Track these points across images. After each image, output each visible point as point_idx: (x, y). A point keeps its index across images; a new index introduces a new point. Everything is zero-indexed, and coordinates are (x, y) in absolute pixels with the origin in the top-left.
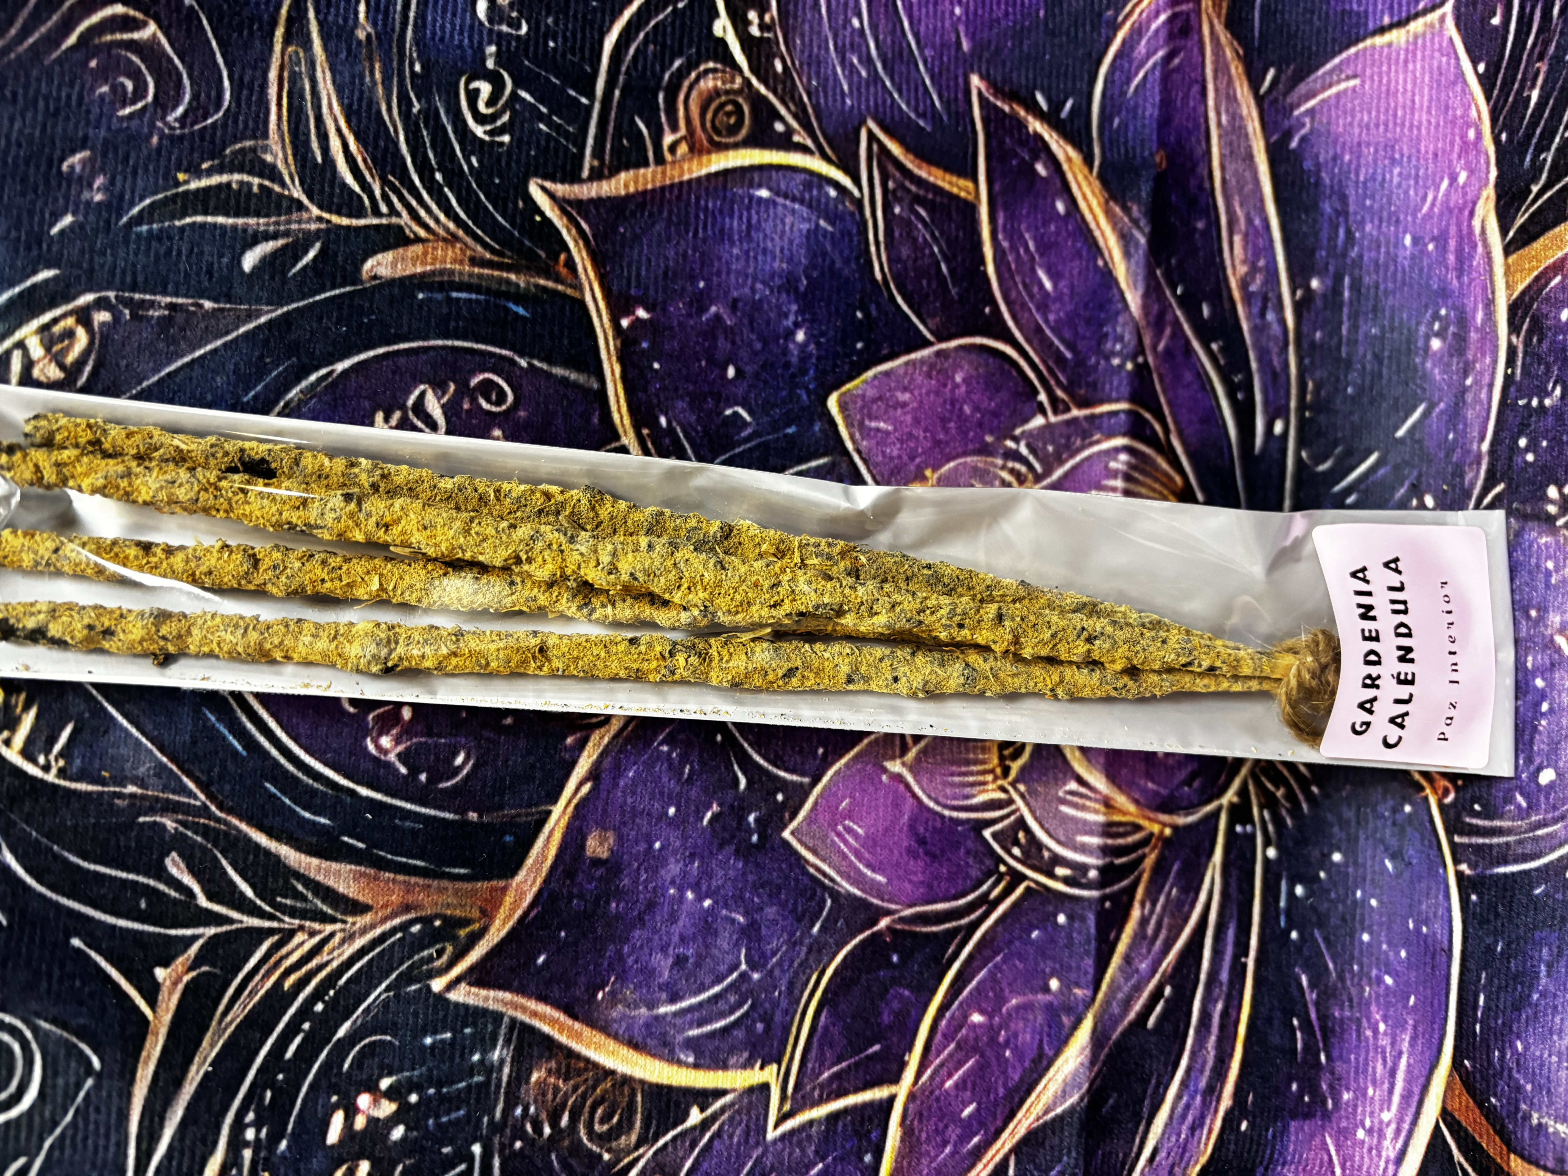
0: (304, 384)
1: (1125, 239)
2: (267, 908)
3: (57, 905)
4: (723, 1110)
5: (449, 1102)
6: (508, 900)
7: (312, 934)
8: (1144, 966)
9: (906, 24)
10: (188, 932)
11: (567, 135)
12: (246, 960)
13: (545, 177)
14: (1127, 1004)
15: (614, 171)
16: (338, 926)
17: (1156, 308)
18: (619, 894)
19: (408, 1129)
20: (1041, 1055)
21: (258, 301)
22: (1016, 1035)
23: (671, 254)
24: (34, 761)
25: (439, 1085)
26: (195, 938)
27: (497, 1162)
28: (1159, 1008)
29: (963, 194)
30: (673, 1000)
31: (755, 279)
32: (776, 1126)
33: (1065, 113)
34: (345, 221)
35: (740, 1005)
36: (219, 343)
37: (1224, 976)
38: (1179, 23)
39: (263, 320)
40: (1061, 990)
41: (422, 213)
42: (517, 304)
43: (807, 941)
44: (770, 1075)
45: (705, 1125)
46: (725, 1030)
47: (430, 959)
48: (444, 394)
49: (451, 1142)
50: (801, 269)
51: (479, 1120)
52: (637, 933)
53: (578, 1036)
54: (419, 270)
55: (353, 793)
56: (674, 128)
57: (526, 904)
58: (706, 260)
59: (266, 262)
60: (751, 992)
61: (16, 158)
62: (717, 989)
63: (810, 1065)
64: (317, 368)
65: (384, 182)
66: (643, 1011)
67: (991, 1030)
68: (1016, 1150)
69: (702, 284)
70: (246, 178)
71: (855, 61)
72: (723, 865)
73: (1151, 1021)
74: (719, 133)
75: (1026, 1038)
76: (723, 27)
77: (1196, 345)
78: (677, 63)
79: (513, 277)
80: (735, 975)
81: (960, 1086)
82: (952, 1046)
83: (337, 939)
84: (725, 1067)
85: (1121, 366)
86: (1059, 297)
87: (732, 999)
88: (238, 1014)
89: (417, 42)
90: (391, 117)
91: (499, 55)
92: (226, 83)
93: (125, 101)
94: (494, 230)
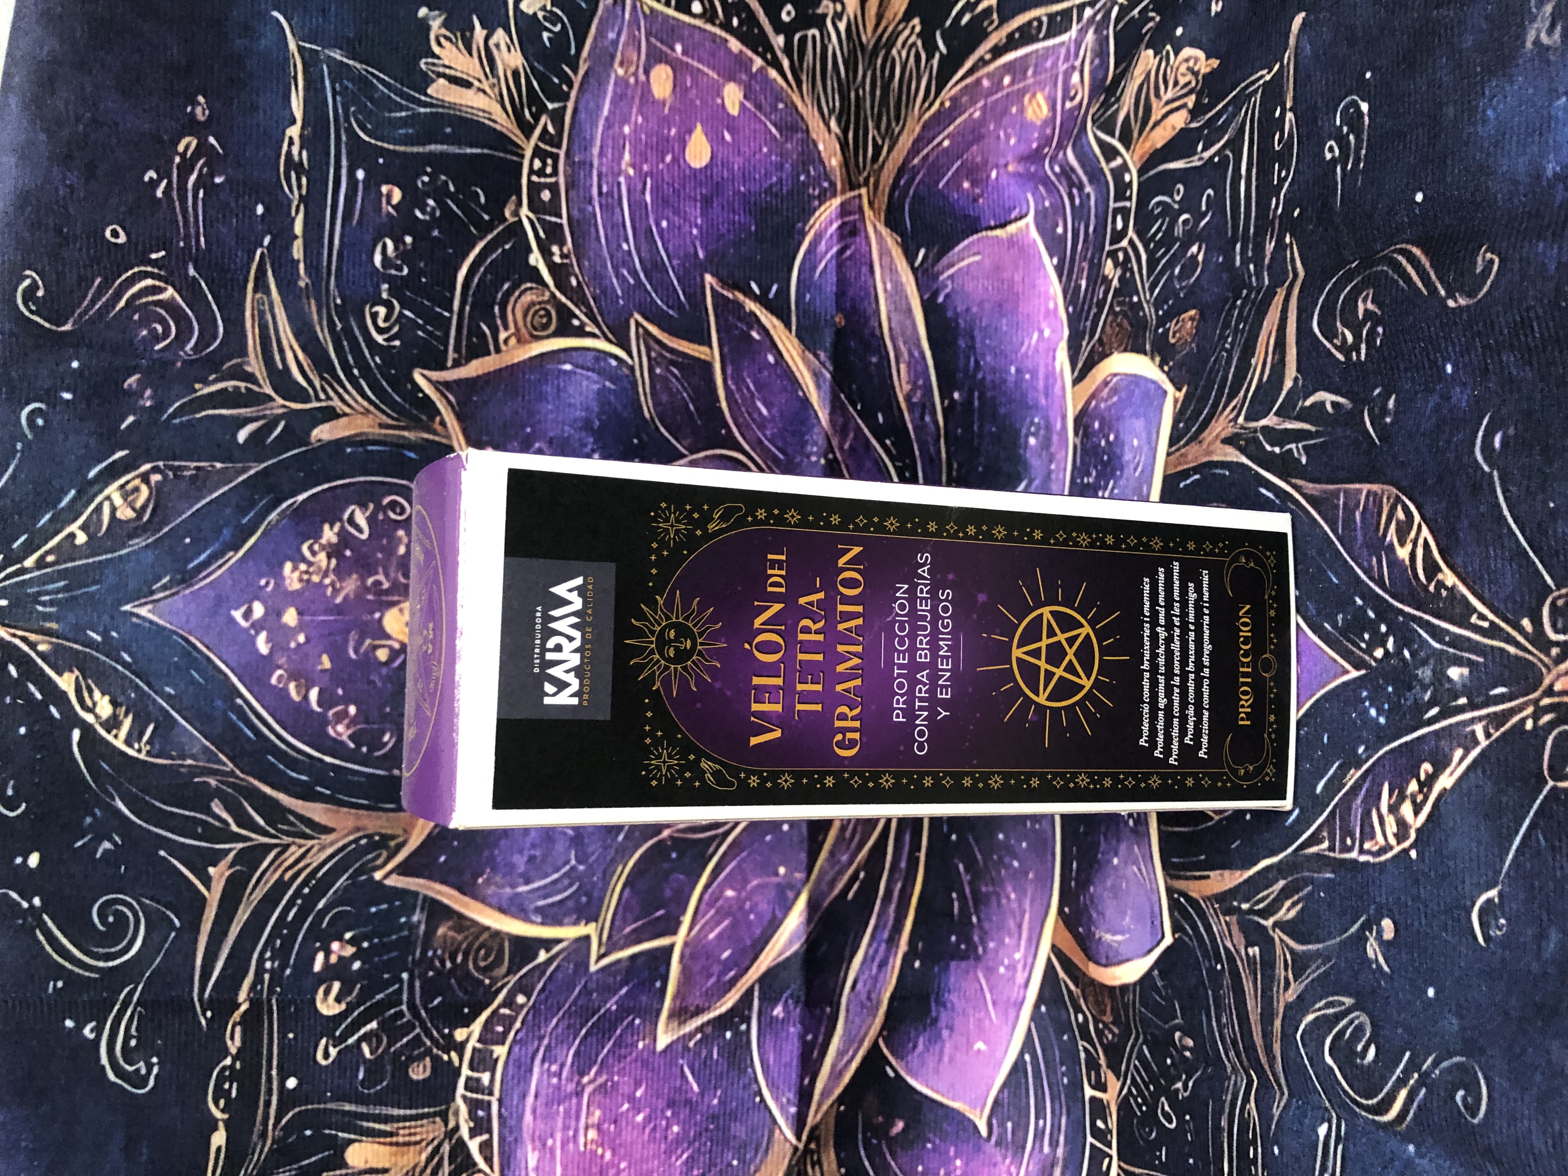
0: (279, 510)
1: (816, 375)
2: (273, 832)
3: (150, 831)
4: (560, 952)
5: (388, 947)
7: (300, 846)
8: (845, 858)
9: (660, 244)
10: (226, 846)
11: (437, 338)
12: (261, 862)
13: (425, 367)
14: (832, 883)
15: (468, 360)
16: (315, 842)
17: (840, 420)
19: (363, 963)
20: (774, 917)
21: (248, 461)
22: (756, 904)
23: (508, 411)
24: (132, 747)
25: (381, 937)
26: (229, 850)
27: (417, 984)
28: (856, 886)
29: (703, 357)
30: (528, 883)
31: (564, 423)
32: (597, 961)
33: (771, 295)
34: (299, 406)
35: (571, 885)
36: (226, 488)
37: (903, 865)
38: (847, 229)
39: (252, 472)
40: (786, 875)
41: (347, 397)
42: (410, 450)
43: (615, 845)
44: (590, 929)
45: (549, 961)
46: (562, 901)
47: (372, 860)
48: (366, 508)
49: (388, 971)
50: (594, 415)
51: (406, 958)
52: (502, 842)
53: (467, 906)
54: (347, 433)
55: (321, 761)
56: (506, 328)
58: (531, 414)
59: (252, 436)
60: (579, 878)
61: (96, 382)
62: (556, 876)
63: (617, 923)
64: (286, 499)
65: (322, 378)
66: (508, 890)
67: (740, 901)
68: (760, 980)
69: (529, 430)
70: (236, 383)
71: (625, 273)
73: (851, 895)
74: (535, 329)
75: (764, 907)
76: (536, 259)
77: (874, 442)
78: (506, 286)
79: (406, 434)
80: (567, 867)
81: (720, 936)
82: (712, 912)
83: (315, 850)
84: (561, 924)
85: (818, 462)
86: (773, 419)
87: (566, 882)
88: (259, 894)
89: (337, 286)
90: (323, 335)
91: (390, 291)
92: (220, 322)
93: (158, 339)
94: (392, 404)
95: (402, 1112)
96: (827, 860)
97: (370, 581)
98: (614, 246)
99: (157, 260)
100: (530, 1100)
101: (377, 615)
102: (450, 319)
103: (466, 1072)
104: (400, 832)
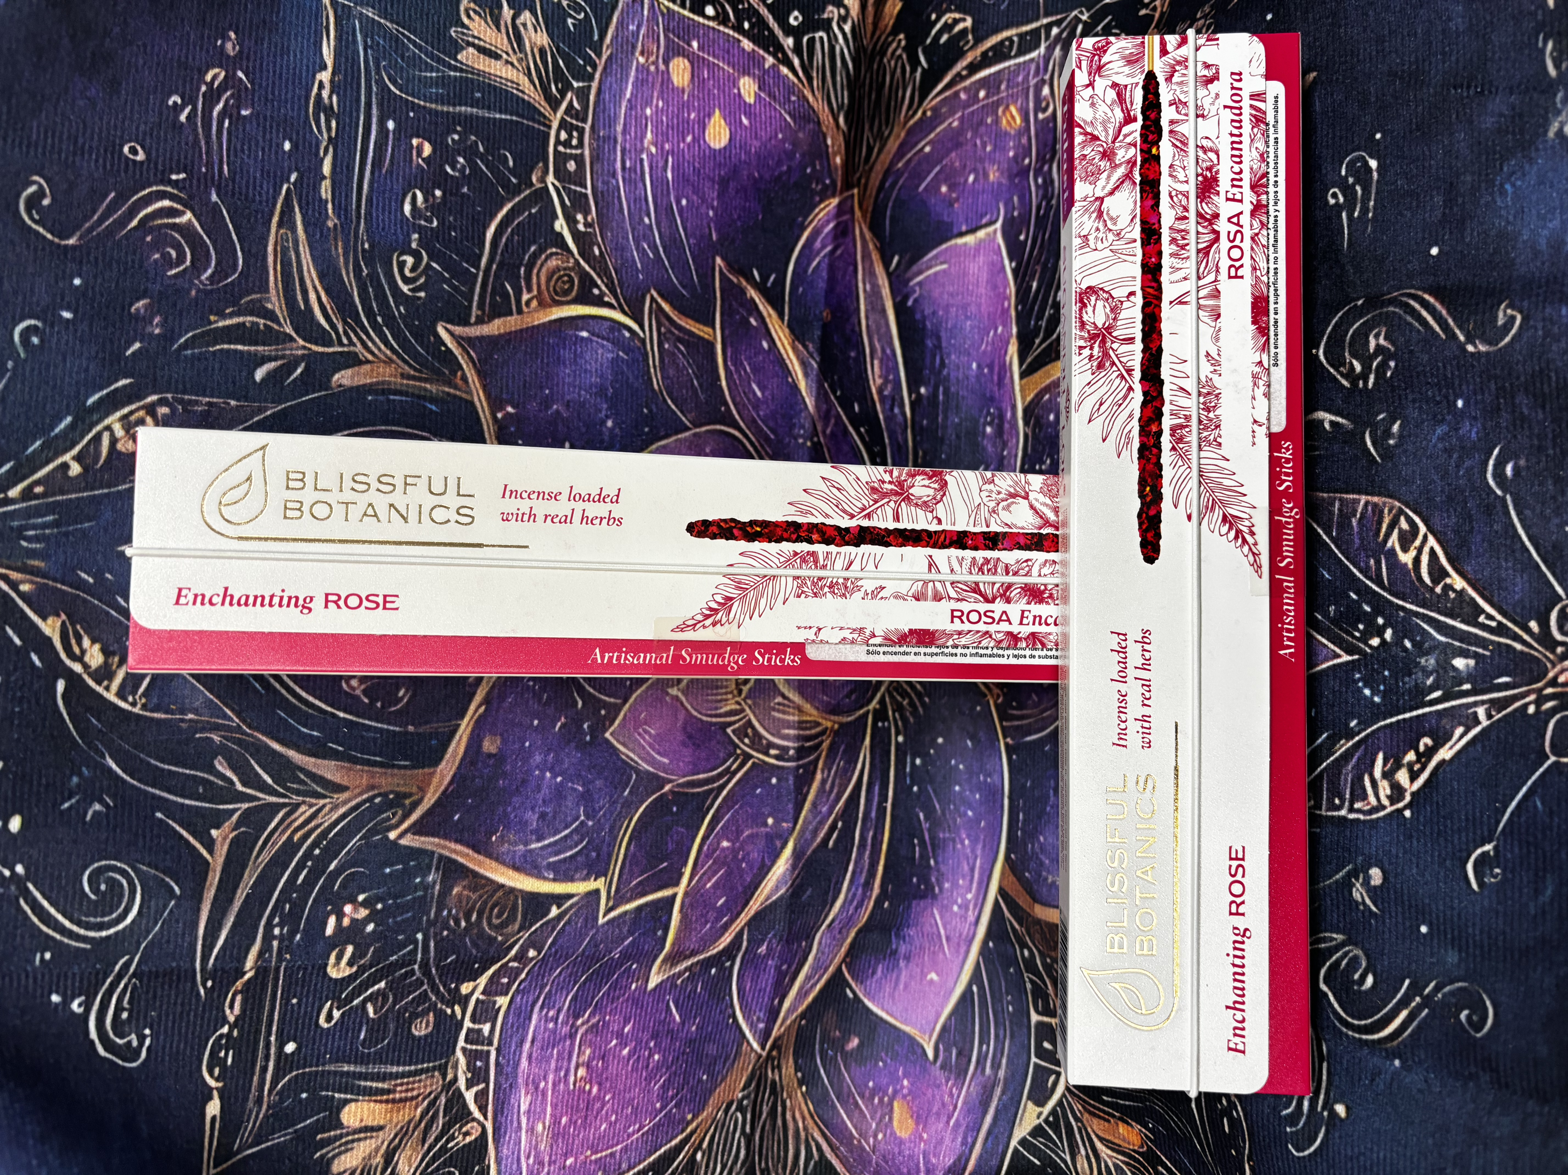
1: (805, 364)
2: (282, 791)
3: (146, 793)
4: (571, 907)
5: (402, 908)
6: (435, 780)
7: (311, 806)
8: (825, 808)
9: (679, 222)
10: (231, 807)
11: (462, 293)
12: (269, 823)
13: (448, 322)
14: (815, 834)
15: (491, 318)
16: (327, 801)
17: (824, 407)
18: (505, 775)
19: (378, 925)
20: (764, 865)
21: (266, 401)
22: (748, 854)
23: (528, 373)
24: (126, 700)
25: (395, 898)
26: (235, 811)
27: (432, 944)
28: (835, 835)
29: (706, 336)
30: (539, 840)
31: (580, 388)
32: (604, 916)
33: (769, 284)
34: (320, 349)
35: (581, 841)
36: (241, 427)
37: (873, 814)
38: (841, 228)
39: (270, 413)
40: (774, 824)
41: (370, 344)
42: (430, 403)
43: (621, 801)
44: (600, 883)
45: (560, 917)
46: (571, 857)
47: (388, 819)
49: (403, 932)
50: (608, 382)
51: (421, 918)
52: (515, 799)
53: (480, 864)
54: (369, 381)
55: (333, 715)
56: (529, 290)
57: (446, 782)
58: (550, 376)
59: (270, 375)
60: (587, 833)
61: (100, 303)
62: (567, 832)
63: (625, 877)
65: (345, 323)
66: (521, 847)
67: (734, 851)
68: (749, 924)
69: (547, 391)
70: (255, 319)
71: (646, 247)
72: (568, 755)
73: (830, 843)
74: (558, 295)
75: (754, 855)
76: (560, 224)
77: (851, 429)
78: (533, 248)
79: (427, 385)
80: (577, 823)
81: (713, 886)
82: (711, 862)
83: (327, 809)
84: (572, 880)
85: (804, 444)
86: (765, 401)
87: (576, 837)
88: (265, 857)
89: (367, 230)
90: (349, 278)
91: (420, 240)
92: (239, 254)
93: (171, 265)
94: (416, 356)
95: (401, 1069)
96: (810, 811)
98: (637, 218)
99: (177, 181)
100: (527, 1045)
102: (476, 276)
103: (467, 1024)
104: (414, 789)
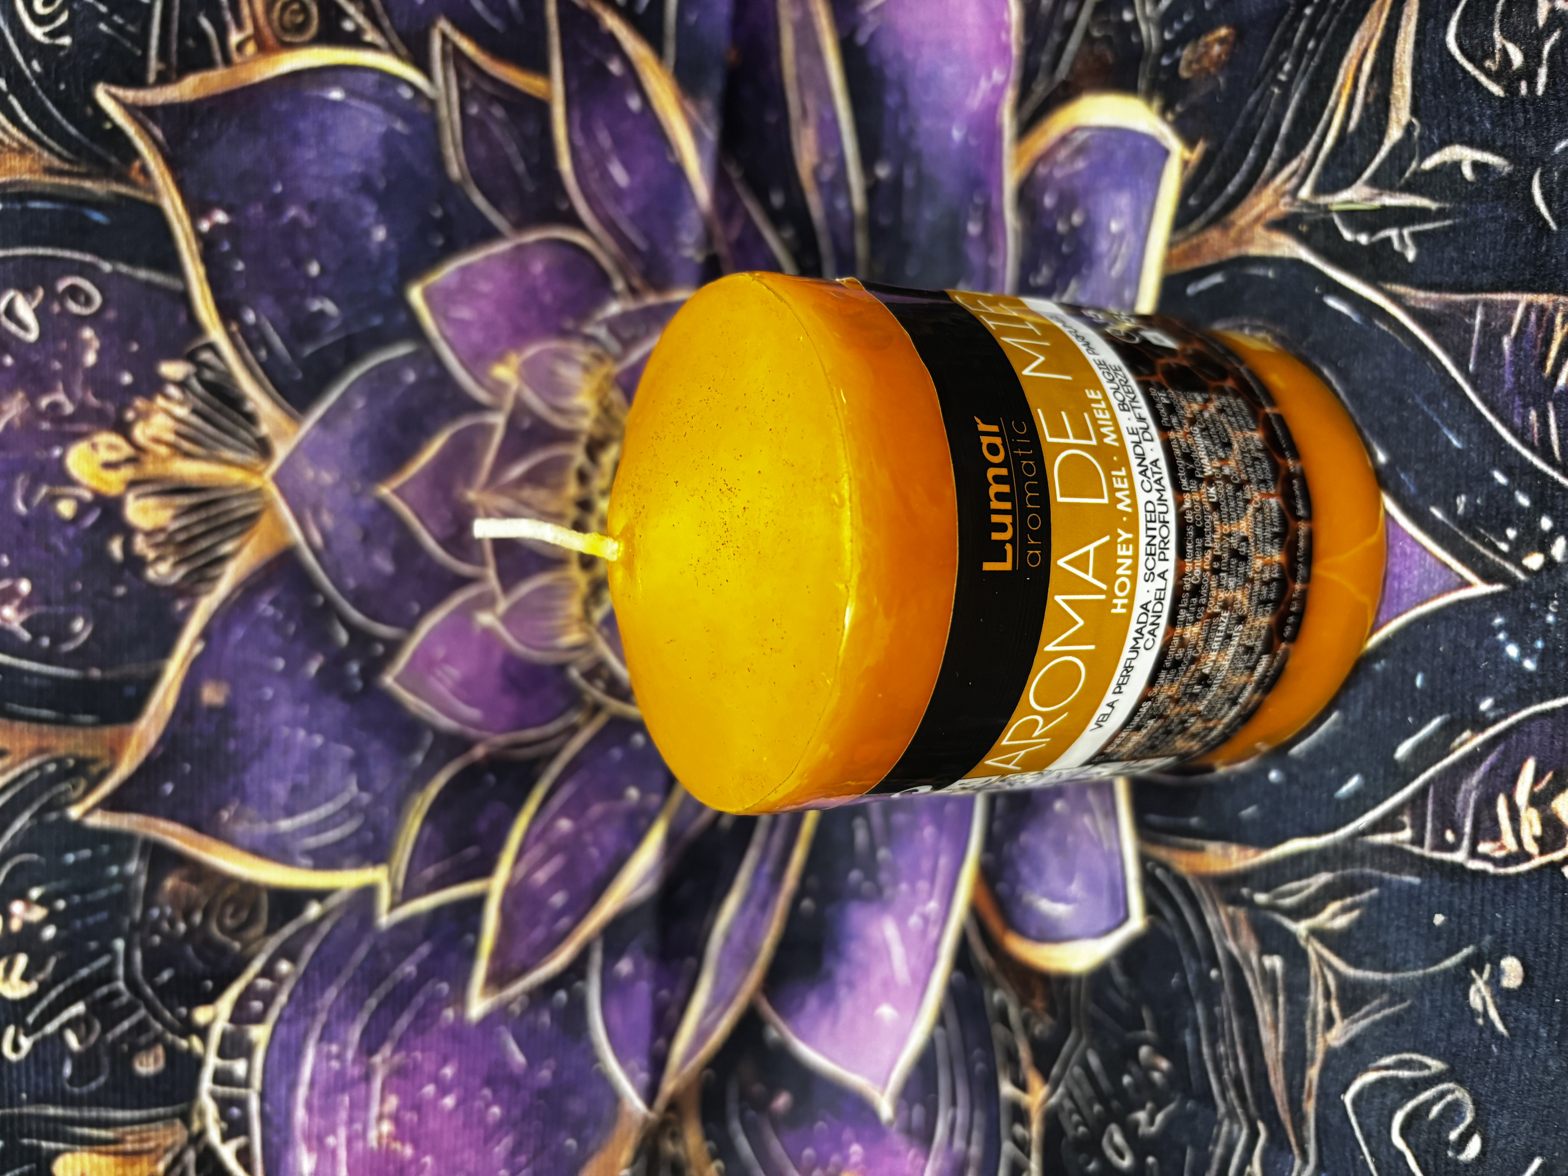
1: (697, 134)
4: (338, 905)
5: (93, 907)
6: (133, 742)
11: (131, 37)
13: (112, 82)
15: (180, 75)
17: (726, 202)
18: (236, 734)
19: (60, 929)
20: (621, 849)
22: (599, 836)
23: (245, 158)
25: (84, 893)
27: (138, 953)
29: (535, 92)
30: (291, 816)
31: (332, 182)
32: (388, 914)
33: (641, 7)
35: (351, 819)
40: (638, 797)
42: (98, 211)
43: (410, 769)
44: (378, 875)
45: (324, 916)
47: (68, 791)
48: (32, 295)
49: (94, 939)
50: (377, 171)
51: (121, 920)
52: (253, 766)
53: (204, 847)
56: (240, 26)
57: (149, 745)
58: (282, 164)
60: (363, 811)
62: (331, 807)
63: (415, 865)
66: (264, 827)
67: (578, 834)
68: (602, 931)
69: (279, 188)
72: (330, 708)
74: (286, 31)
77: (768, 233)
79: (87, 184)
80: (345, 797)
81: (550, 877)
82: (543, 847)
84: (340, 868)
86: (633, 190)
87: (346, 814)
94: (64, 139)
95: (127, 1114)
97: (44, 402)
100: (302, 1092)
101: (57, 452)
102: (150, 9)
103: (212, 1062)
104: (104, 753)
